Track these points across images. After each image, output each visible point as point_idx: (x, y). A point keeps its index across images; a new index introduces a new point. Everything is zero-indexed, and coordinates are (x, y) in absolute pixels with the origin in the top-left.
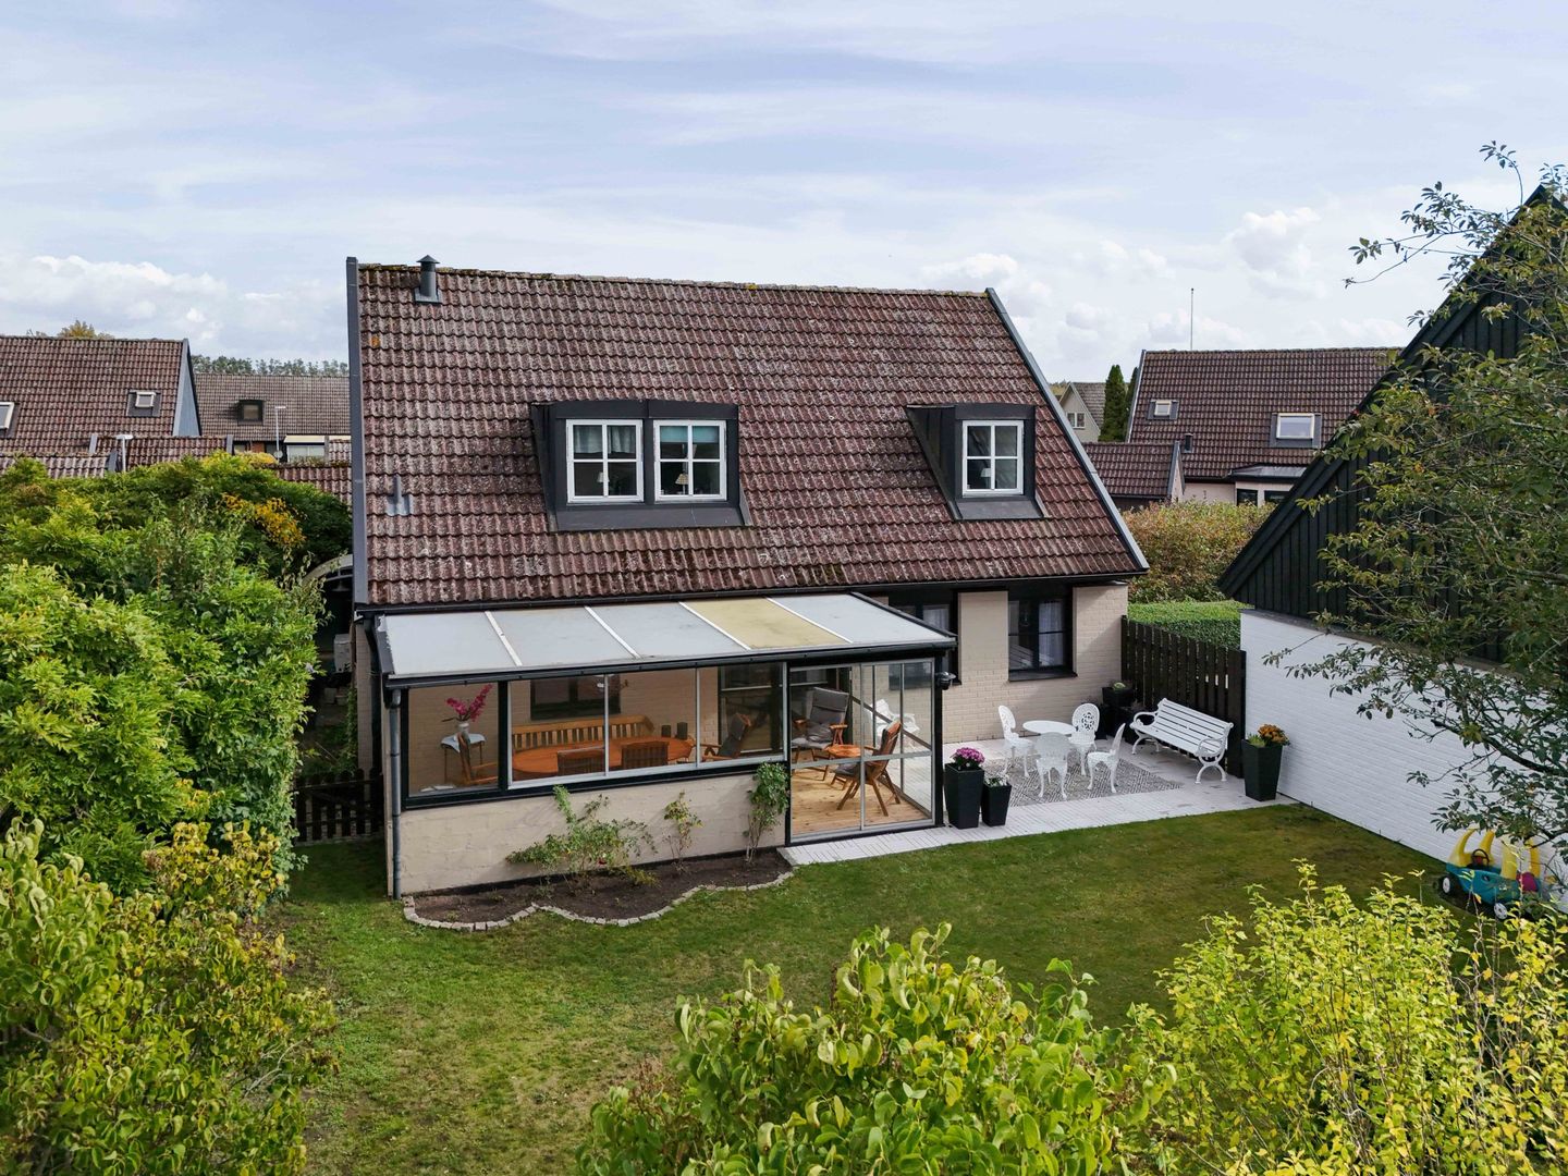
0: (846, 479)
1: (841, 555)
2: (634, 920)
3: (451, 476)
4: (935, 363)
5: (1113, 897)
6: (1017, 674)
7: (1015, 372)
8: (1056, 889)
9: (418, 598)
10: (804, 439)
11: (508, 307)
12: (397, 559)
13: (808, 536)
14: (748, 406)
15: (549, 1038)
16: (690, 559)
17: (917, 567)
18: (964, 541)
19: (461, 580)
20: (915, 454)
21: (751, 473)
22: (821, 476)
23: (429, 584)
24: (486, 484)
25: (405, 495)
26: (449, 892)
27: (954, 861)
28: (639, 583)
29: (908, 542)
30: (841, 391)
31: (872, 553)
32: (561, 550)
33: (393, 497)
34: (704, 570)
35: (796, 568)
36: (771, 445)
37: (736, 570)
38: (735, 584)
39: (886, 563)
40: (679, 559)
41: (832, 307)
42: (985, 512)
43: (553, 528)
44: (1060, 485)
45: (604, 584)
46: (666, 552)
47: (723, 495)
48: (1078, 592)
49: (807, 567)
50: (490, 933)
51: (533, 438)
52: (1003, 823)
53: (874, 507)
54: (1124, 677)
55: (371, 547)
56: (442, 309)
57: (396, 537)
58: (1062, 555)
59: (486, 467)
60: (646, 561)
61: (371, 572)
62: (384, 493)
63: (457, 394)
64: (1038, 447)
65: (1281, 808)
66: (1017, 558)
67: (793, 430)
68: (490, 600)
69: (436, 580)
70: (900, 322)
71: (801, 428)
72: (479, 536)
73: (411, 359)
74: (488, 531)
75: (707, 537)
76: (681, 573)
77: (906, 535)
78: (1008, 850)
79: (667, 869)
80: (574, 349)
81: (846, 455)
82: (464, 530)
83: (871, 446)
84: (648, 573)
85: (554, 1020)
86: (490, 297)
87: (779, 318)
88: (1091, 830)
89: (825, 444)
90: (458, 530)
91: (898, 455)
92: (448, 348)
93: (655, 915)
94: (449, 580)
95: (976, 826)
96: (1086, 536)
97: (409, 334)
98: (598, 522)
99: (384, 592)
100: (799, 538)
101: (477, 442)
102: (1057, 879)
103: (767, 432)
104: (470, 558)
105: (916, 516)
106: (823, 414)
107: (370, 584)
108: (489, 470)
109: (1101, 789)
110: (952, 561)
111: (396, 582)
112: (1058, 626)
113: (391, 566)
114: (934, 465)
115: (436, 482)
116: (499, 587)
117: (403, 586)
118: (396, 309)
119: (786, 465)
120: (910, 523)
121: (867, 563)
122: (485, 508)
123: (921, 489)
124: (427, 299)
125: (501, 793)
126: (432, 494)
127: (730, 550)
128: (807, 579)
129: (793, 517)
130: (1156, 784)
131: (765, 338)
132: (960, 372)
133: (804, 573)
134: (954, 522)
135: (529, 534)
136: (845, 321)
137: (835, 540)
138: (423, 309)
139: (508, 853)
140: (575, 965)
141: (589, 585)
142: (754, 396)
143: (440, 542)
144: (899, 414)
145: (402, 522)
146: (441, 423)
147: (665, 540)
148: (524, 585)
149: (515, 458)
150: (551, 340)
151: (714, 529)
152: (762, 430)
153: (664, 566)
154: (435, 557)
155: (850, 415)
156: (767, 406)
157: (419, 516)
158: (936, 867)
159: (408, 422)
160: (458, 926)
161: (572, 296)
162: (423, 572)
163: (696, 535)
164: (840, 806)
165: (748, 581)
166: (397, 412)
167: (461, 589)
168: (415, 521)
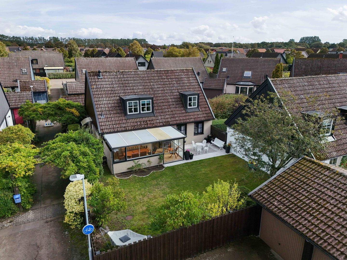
0: (170, 106)
1: (169, 120)
2: (145, 176)
3: (109, 111)
4: (184, 83)
5: (206, 170)
6: (195, 134)
7: (196, 84)
8: (199, 169)
9: (108, 131)
10: (163, 99)
11: (113, 78)
12: (104, 125)
13: (164, 117)
14: (154, 94)
15: (139, 192)
16: (147, 122)
17: (181, 121)
18: (188, 116)
19: (114, 128)
20: (180, 101)
21: (155, 107)
22: (166, 106)
23: (109, 129)
24: (115, 112)
25: (103, 115)
26: (120, 173)
27: (186, 165)
28: (140, 127)
29: (179, 117)
30: (168, 90)
31: (174, 119)
32: (128, 122)
33: (101, 115)
34: (149, 124)
35: (163, 122)
36: (158, 101)
37: (154, 123)
38: (154, 126)
39: (176, 120)
40: (145, 122)
41: (166, 73)
42: (191, 111)
43: (126, 119)
44: (203, 105)
45: (135, 127)
46: (143, 121)
47: (151, 111)
48: (204, 122)
49: (164, 122)
50: (127, 179)
51: (121, 103)
52: (192, 159)
53: (174, 111)
54: (211, 134)
55: (100, 124)
56: (103, 79)
57: (103, 122)
58: (202, 117)
59: (114, 109)
60: (140, 123)
61: (100, 128)
62: (100, 115)
63: (108, 96)
64: (200, 98)
65: (230, 154)
66: (196, 118)
67: (161, 98)
68: (118, 131)
69: (110, 128)
70: (178, 75)
71: (162, 98)
72: (115, 121)
73: (99, 90)
74: (116, 120)
75: (149, 118)
76: (146, 125)
77: (179, 116)
78: (193, 163)
79: (148, 168)
80: (125, 86)
81: (170, 102)
82: (113, 120)
83: (173, 100)
84: (141, 125)
85: (139, 190)
86: (110, 76)
87: (158, 76)
88: (204, 159)
89: (166, 100)
90: (112, 120)
91: (178, 101)
92: (105, 87)
93: (148, 175)
94: (112, 128)
95: (189, 159)
96: (206, 114)
97: (98, 85)
98: (132, 117)
99: (103, 131)
100: (163, 117)
101: (112, 104)
102: (199, 167)
103: (157, 99)
104: (114, 124)
105: (181, 112)
106: (166, 95)
107: (101, 130)
108: (115, 109)
109: (206, 152)
110: (186, 119)
111: (104, 129)
112: (201, 127)
113: (103, 127)
114: (183, 103)
115: (107, 112)
116: (119, 129)
117: (106, 130)
118: (95, 80)
119: (160, 105)
120: (180, 113)
121: (173, 121)
122: (115, 116)
123: (181, 107)
124: (100, 78)
125: (126, 161)
126: (107, 114)
127: (153, 120)
128: (164, 124)
129: (162, 114)
130: (214, 151)
131: (156, 81)
132: (188, 85)
133: (164, 123)
134: (186, 113)
135: (123, 120)
136: (169, 76)
137: (168, 117)
138: (99, 80)
139: (127, 168)
140: (139, 183)
141: (132, 128)
142: (155, 92)
143: (110, 122)
144: (178, 94)
145: (103, 119)
146: (106, 101)
147: (143, 119)
148: (123, 128)
149: (118, 107)
150: (121, 84)
151: (150, 117)
152: (156, 98)
153: (143, 124)
154: (109, 125)
155: (170, 95)
156: (157, 94)
157: (106, 118)
158: (183, 166)
159: (101, 102)
160: (123, 178)
161: (123, 75)
162: (108, 127)
163: (147, 118)
164: (170, 157)
165: (156, 125)
166: (99, 100)
167: (114, 130)
168: (105, 119)
